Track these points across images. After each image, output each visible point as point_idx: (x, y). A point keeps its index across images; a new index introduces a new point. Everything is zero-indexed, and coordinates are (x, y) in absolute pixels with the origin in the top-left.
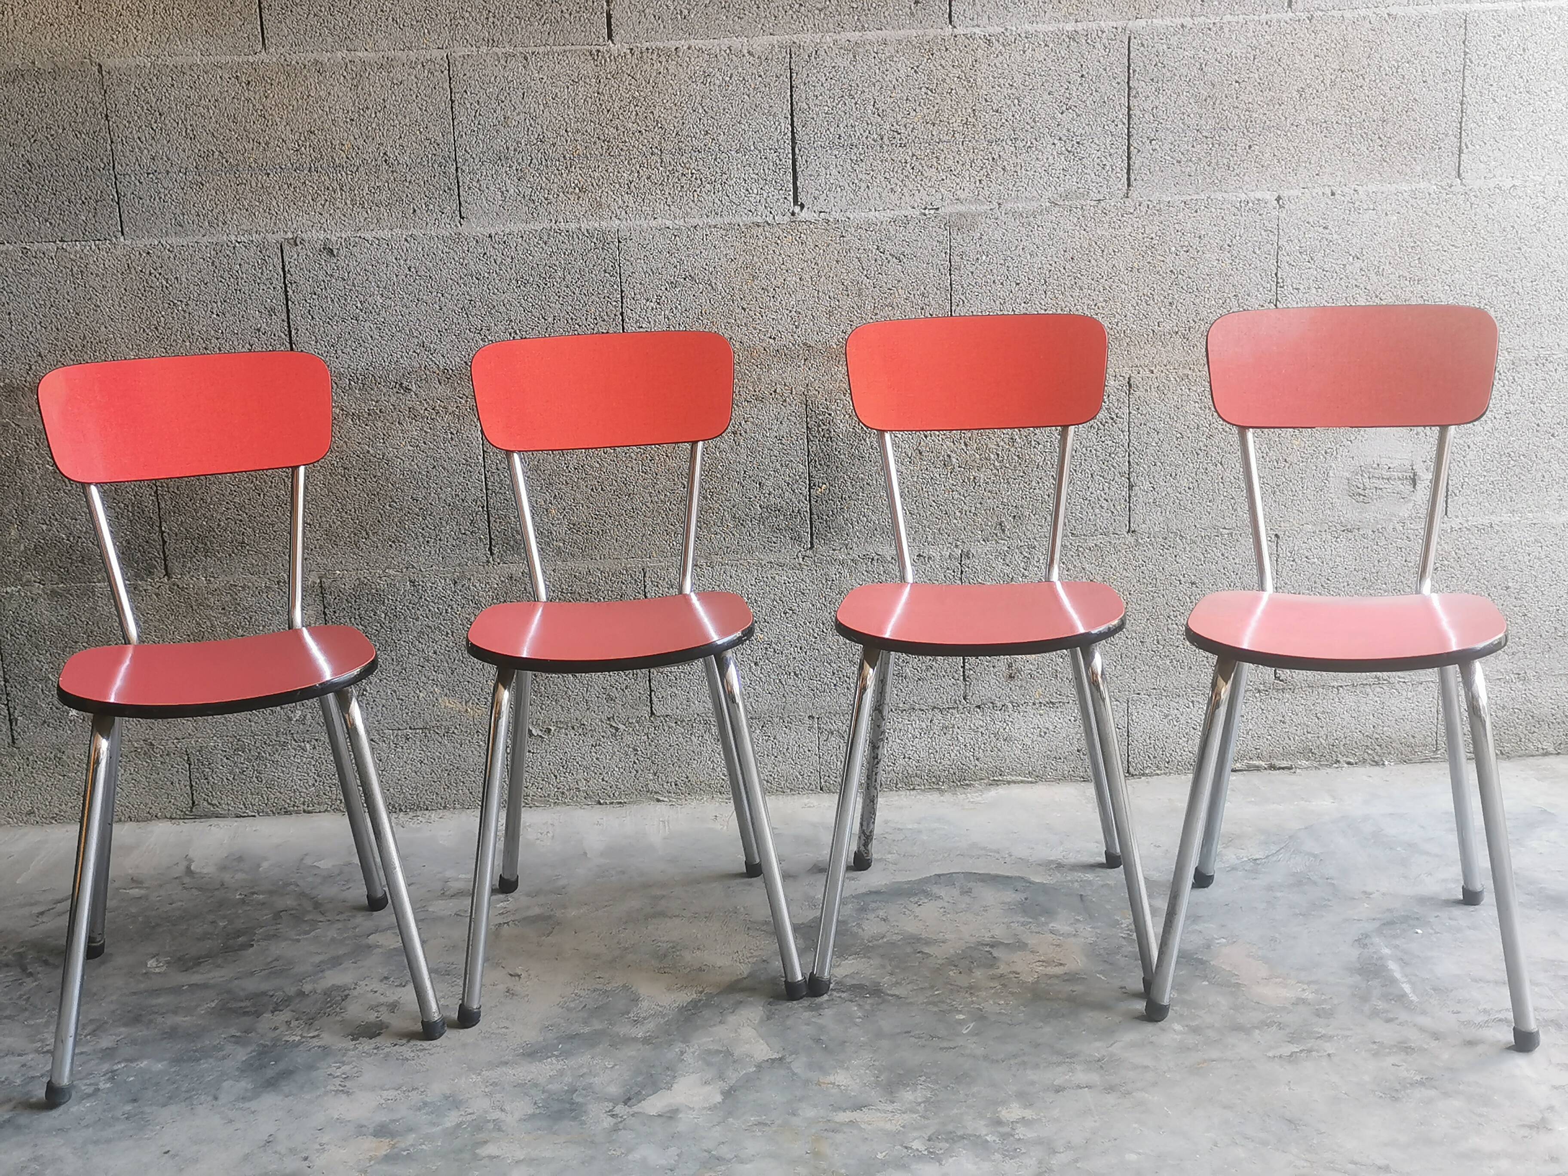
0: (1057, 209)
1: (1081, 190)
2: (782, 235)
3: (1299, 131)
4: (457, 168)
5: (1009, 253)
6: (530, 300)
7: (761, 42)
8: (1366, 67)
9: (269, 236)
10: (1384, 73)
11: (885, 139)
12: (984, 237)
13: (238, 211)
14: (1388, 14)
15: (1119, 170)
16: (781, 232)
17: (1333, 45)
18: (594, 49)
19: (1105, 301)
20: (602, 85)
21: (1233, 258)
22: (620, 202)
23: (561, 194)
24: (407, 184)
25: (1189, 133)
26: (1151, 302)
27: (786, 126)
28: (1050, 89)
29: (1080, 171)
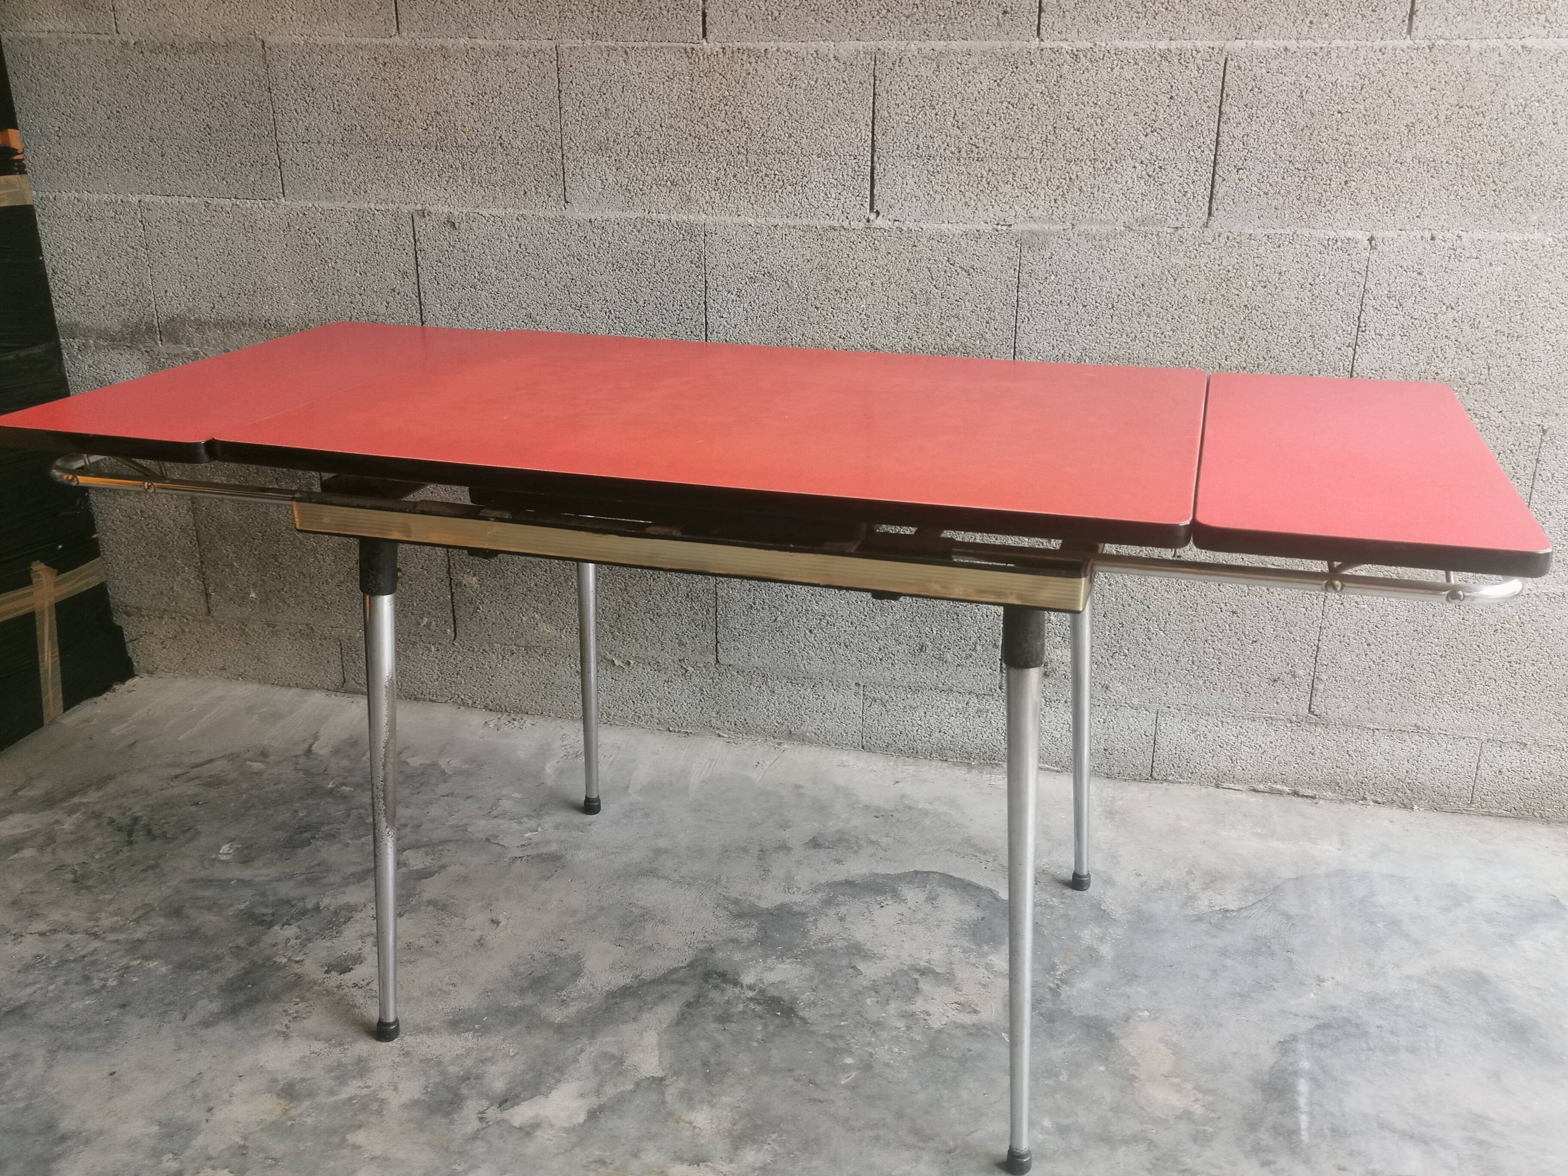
0: (1132, 234)
1: (1159, 217)
2: (857, 240)
3: (1402, 169)
4: (563, 155)
5: (1078, 275)
6: (624, 283)
7: (847, 47)
8: (1488, 103)
9: (402, 206)
10: (1508, 111)
11: (963, 151)
12: (1055, 257)
13: (377, 181)
14: (1523, 47)
15: (1200, 198)
16: (856, 238)
17: (1453, 78)
18: (688, 46)
19: (1173, 331)
20: (695, 84)
21: (1314, 297)
22: (707, 197)
23: (654, 186)
24: (519, 167)
25: (1280, 164)
26: (1221, 336)
27: (866, 133)
28: (1136, 110)
29: (1159, 196)
